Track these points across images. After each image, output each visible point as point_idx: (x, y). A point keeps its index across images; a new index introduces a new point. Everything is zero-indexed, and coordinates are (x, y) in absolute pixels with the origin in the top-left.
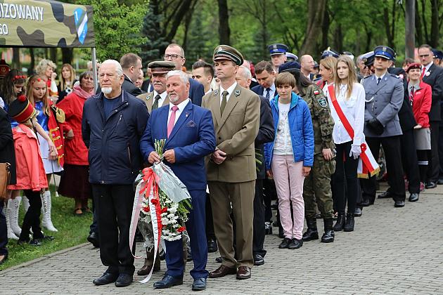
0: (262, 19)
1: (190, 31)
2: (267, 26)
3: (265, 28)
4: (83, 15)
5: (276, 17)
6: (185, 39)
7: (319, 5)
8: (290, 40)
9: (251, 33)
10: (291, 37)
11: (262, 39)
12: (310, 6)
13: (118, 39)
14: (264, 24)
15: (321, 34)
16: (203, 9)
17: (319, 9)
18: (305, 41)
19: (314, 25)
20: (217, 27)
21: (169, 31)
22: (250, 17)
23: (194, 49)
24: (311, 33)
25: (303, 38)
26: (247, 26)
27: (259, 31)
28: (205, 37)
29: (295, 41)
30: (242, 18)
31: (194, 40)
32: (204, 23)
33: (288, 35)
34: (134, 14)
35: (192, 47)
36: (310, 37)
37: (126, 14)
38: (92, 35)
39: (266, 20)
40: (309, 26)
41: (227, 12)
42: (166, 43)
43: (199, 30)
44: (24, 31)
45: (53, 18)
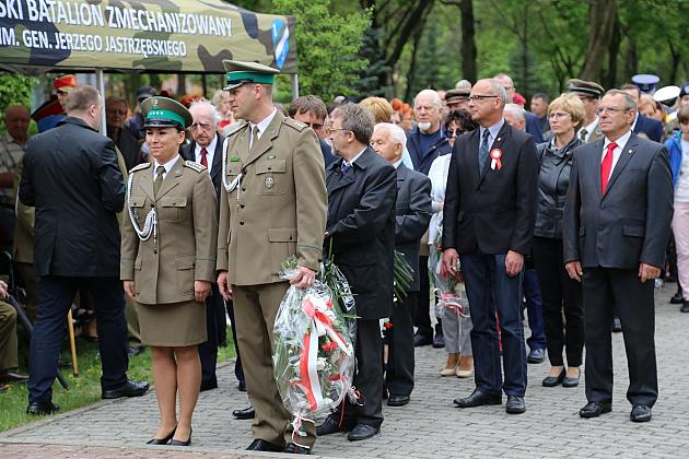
0: (521, 34)
1: (419, 52)
2: (528, 44)
3: (526, 47)
4: (283, 30)
5: (542, 32)
6: (413, 64)
7: (607, 14)
8: (562, 65)
9: (507, 54)
10: (563, 60)
11: (521, 63)
12: (593, 15)
13: (329, 62)
14: (524, 41)
15: (607, 56)
16: (438, 21)
17: (606, 20)
18: (584, 65)
19: (598, 43)
20: (457, 47)
21: (391, 51)
22: (505, 32)
23: (424, 77)
24: (594, 54)
25: (581, 62)
26: (501, 44)
27: (519, 52)
28: (440, 60)
29: (569, 66)
30: (493, 33)
31: (424, 63)
32: (439, 41)
33: (559, 57)
34: (351, 27)
35: (422, 73)
36: (592, 59)
37: (339, 27)
38: (295, 56)
39: (528, 36)
40: (590, 45)
41: (472, 25)
42: (388, 68)
43: (433, 50)
44: (207, 52)
45: (245, 33)
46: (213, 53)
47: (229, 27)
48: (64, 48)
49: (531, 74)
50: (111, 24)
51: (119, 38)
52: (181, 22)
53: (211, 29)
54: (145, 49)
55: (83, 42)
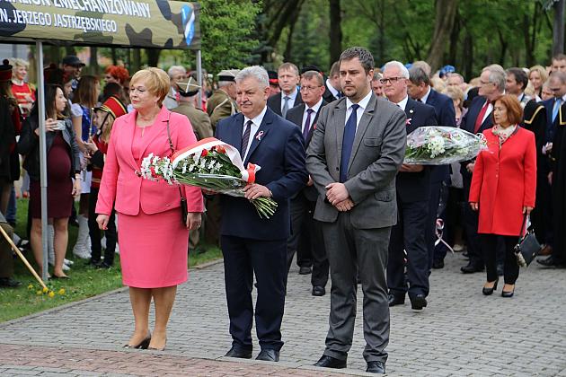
0: (379, 22)
1: (294, 35)
2: (385, 31)
3: (382, 33)
4: (190, 13)
5: (395, 21)
6: (289, 46)
7: (449, 8)
8: (411, 49)
9: (367, 39)
10: (412, 45)
11: (378, 46)
12: (438, 10)
13: (226, 41)
14: (381, 28)
15: (449, 43)
16: (310, 9)
17: (449, 12)
18: (430, 50)
19: (442, 32)
20: (326, 32)
21: (271, 34)
22: (365, 20)
23: (297, 56)
24: (438, 40)
25: (427, 47)
26: (362, 30)
27: (376, 37)
28: (311, 42)
29: (417, 49)
30: (355, 22)
31: (297, 45)
32: (311, 26)
33: (409, 42)
34: (245, 13)
35: (297, 52)
36: (437, 45)
37: (235, 13)
38: (199, 36)
39: (384, 24)
40: (436, 32)
41: (339, 13)
42: (269, 48)
43: (305, 33)
44: (132, 29)
45: (162, 16)
46: (138, 29)
47: (148, 10)
48: (21, 22)
50: (56, 5)
51: (64, 16)
52: (110, 5)
53: (134, 11)
54: (85, 25)
55: (35, 18)
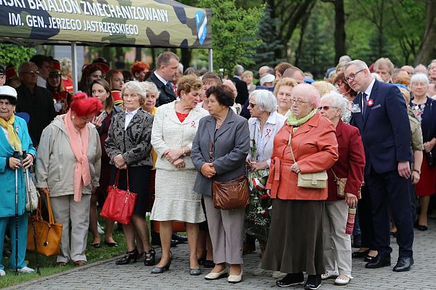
0: (379, 24)
1: (306, 35)
2: (384, 31)
3: (381, 32)
4: (203, 18)
5: (394, 22)
6: (301, 42)
8: (408, 46)
10: (408, 42)
11: (378, 43)
12: (428, 11)
13: (234, 41)
14: (380, 28)
16: (319, 13)
19: (431, 30)
20: (333, 31)
21: (284, 34)
22: (367, 22)
23: (309, 52)
24: (428, 38)
25: (420, 44)
27: (376, 36)
28: (321, 40)
29: (412, 46)
30: (358, 23)
31: (310, 43)
32: (320, 27)
33: (405, 40)
34: (250, 17)
36: (427, 42)
37: (242, 17)
38: (210, 37)
39: (383, 25)
40: (426, 31)
41: (343, 17)
42: (282, 46)
43: (315, 33)
44: (152, 32)
45: (178, 20)
46: (157, 32)
47: (166, 16)
48: (55, 27)
49: (385, 52)
50: (86, 12)
51: (92, 22)
52: (133, 12)
53: (154, 17)
54: (111, 29)
55: (68, 23)
